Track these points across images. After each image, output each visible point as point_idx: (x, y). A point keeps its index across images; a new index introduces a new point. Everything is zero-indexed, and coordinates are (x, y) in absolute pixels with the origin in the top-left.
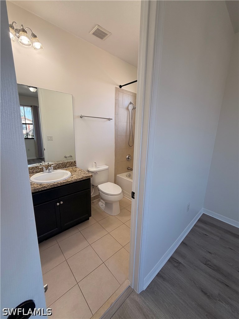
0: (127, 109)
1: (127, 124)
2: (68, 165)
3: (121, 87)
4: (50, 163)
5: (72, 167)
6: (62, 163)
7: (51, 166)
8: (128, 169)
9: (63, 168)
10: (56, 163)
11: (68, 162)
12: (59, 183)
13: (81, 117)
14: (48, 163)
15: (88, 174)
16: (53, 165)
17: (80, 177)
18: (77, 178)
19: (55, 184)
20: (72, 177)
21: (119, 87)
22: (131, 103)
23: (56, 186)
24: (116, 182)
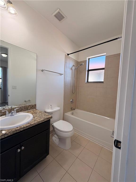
0: (72, 69)
1: (71, 79)
2: (29, 108)
3: (68, 55)
4: (13, 107)
5: (32, 110)
6: (24, 106)
7: (14, 109)
8: (71, 109)
9: (25, 111)
10: (19, 106)
11: (29, 106)
12: (22, 127)
13: (42, 71)
14: (11, 107)
15: (48, 115)
16: (16, 108)
17: (42, 119)
18: (39, 120)
19: (17, 129)
20: (34, 119)
21: (67, 55)
22: (73, 66)
23: (18, 132)
24: (64, 119)
